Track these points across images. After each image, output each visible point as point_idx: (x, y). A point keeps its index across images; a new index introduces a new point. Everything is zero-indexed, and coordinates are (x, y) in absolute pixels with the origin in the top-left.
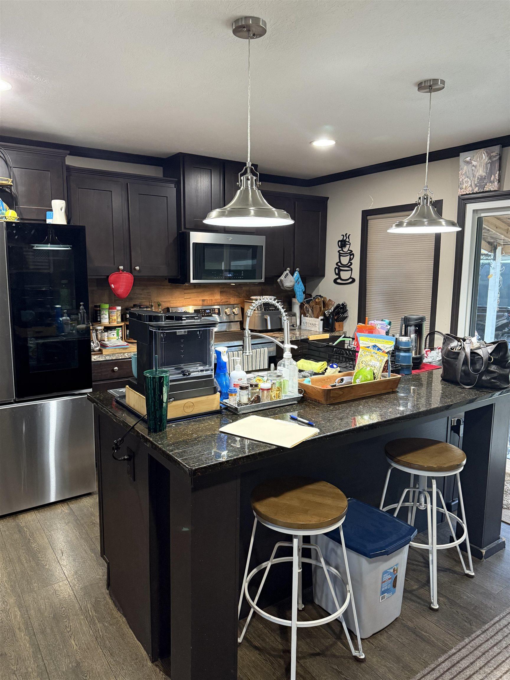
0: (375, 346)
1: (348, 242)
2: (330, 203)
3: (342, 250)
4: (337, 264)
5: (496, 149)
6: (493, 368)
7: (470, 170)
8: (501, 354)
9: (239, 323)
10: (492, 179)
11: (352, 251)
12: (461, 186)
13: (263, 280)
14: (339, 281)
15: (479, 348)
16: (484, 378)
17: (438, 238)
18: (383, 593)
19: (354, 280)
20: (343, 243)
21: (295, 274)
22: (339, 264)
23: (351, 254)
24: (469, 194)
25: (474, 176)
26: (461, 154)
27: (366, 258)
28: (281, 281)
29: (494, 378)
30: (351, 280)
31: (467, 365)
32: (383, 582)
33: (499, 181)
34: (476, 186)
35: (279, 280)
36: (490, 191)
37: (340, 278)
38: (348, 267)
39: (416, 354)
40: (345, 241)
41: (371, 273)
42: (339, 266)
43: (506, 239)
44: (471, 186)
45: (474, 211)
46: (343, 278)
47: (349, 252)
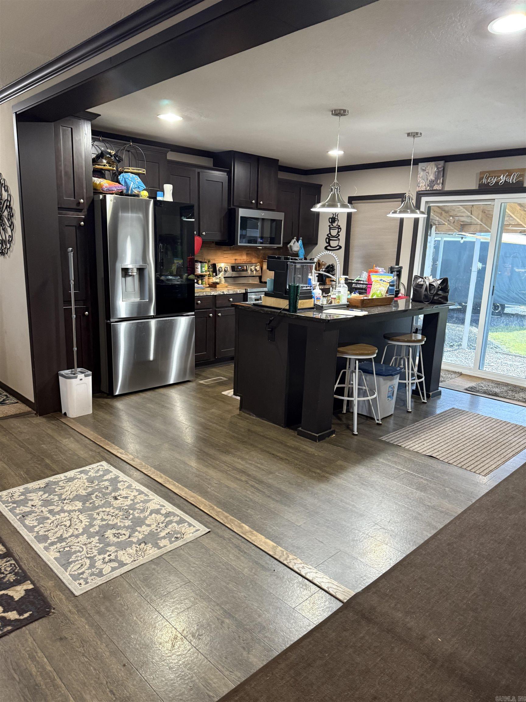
0: (381, 280)
1: (337, 219)
2: (323, 189)
3: (332, 225)
4: (328, 235)
5: (442, 163)
6: (440, 292)
7: (425, 175)
8: (444, 285)
9: (258, 277)
10: (438, 182)
11: (339, 226)
12: (419, 185)
13: (281, 245)
14: (329, 248)
15: (434, 282)
16: (435, 298)
17: (402, 221)
18: (388, 397)
19: (340, 247)
20: (333, 220)
21: (299, 242)
22: (329, 235)
23: (339, 228)
24: (424, 191)
25: (427, 179)
26: (420, 164)
27: (350, 231)
28: (291, 246)
29: (440, 298)
30: (338, 247)
31: (427, 291)
32: (389, 391)
33: (442, 184)
34: (428, 186)
35: (289, 246)
36: (437, 190)
37: (330, 245)
38: (337, 237)
39: (396, 289)
40: (335, 218)
41: (354, 242)
42: (330, 237)
43: (440, 220)
44: (425, 185)
45: (426, 202)
46: (332, 245)
47: (337, 226)
